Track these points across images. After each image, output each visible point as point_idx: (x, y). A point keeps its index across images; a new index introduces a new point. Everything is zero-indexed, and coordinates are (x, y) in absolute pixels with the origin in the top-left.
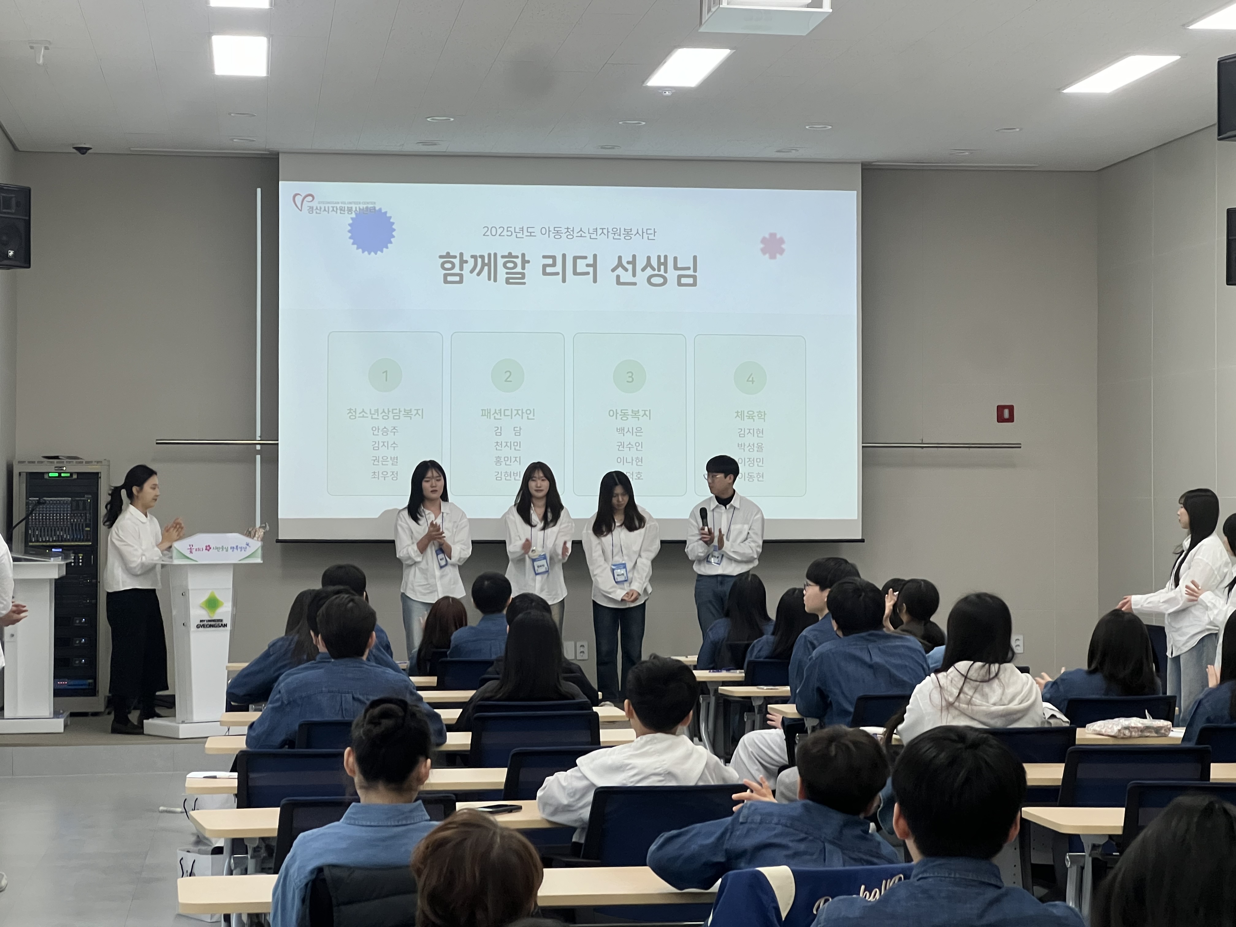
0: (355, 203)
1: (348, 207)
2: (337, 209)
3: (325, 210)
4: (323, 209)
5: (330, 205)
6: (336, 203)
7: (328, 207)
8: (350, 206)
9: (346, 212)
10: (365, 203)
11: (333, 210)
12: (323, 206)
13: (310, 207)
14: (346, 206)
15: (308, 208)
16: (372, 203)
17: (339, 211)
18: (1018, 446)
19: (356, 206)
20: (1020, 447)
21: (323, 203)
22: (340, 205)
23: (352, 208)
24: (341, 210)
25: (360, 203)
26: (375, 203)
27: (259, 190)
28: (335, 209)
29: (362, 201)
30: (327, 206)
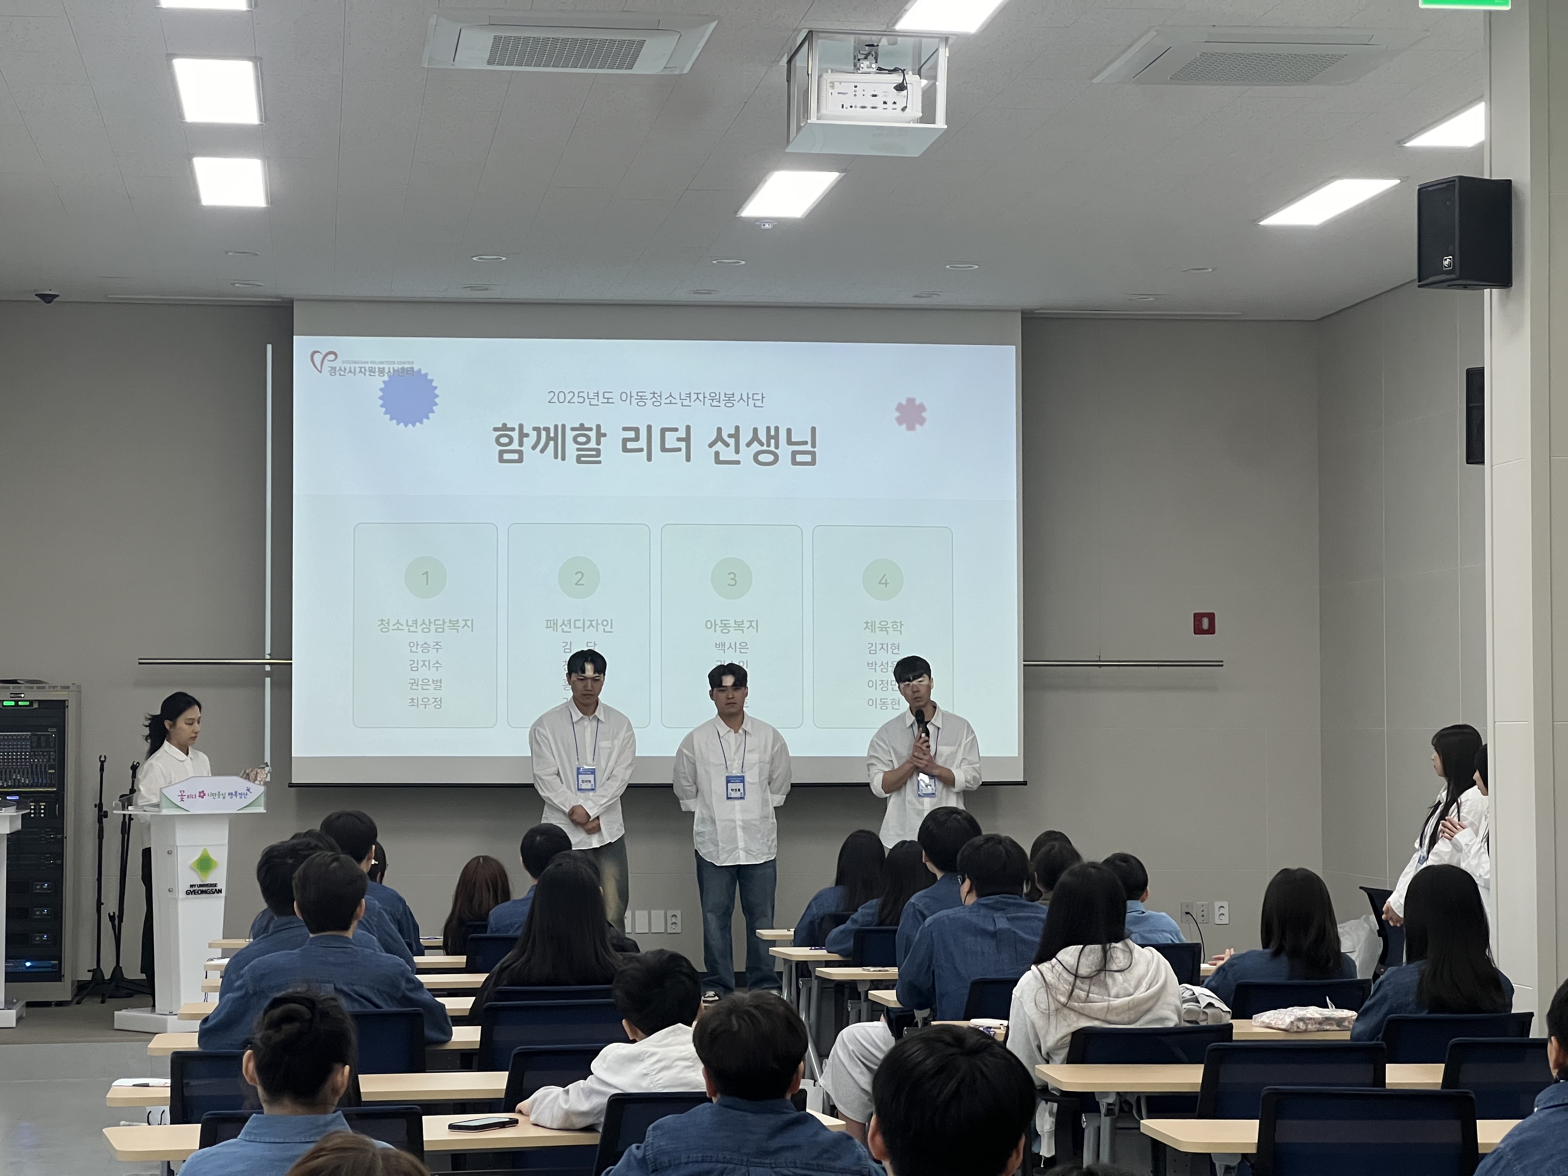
0: (388, 363)
1: (379, 368)
2: (365, 370)
3: (350, 371)
4: (347, 371)
5: (357, 365)
6: (364, 363)
7: (355, 368)
8: (381, 366)
9: (377, 374)
10: (400, 363)
11: (361, 371)
12: (348, 366)
13: (332, 368)
14: (377, 366)
15: (330, 369)
16: (409, 363)
17: (368, 373)
18: (1219, 664)
19: (390, 366)
20: (1222, 666)
21: (348, 362)
22: (370, 365)
23: (384, 368)
24: (370, 371)
25: (394, 363)
26: (413, 363)
27: (269, 347)
28: (363, 370)
29: (396, 361)
30: (353, 366)
